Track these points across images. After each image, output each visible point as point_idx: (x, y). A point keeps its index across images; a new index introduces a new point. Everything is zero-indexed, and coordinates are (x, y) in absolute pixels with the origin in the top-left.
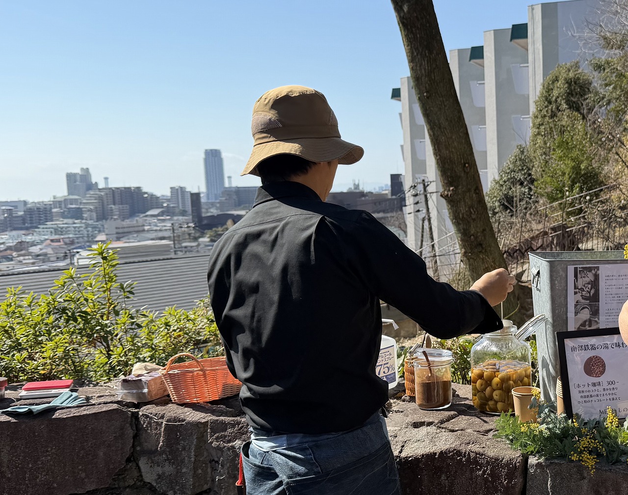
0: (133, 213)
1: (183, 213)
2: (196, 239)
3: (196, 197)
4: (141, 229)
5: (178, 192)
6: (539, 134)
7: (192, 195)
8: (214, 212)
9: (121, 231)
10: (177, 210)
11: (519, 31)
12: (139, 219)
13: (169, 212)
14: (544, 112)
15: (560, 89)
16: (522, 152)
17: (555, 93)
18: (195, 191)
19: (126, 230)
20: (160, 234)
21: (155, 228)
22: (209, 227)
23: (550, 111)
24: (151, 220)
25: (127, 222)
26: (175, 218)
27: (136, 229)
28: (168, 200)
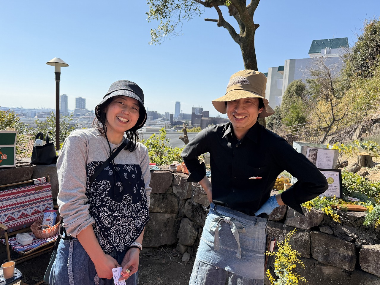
0: (154, 119)
1: (168, 120)
2: (170, 128)
3: (172, 116)
4: (156, 123)
5: (167, 114)
6: (285, 103)
7: (171, 115)
8: (176, 120)
9: (150, 124)
10: (166, 119)
11: (281, 68)
12: (155, 121)
13: (164, 119)
14: (287, 96)
15: (294, 88)
16: (278, 109)
17: (292, 89)
18: (172, 114)
19: (151, 124)
20: (161, 126)
21: (159, 124)
22: (175, 125)
23: (289, 95)
24: (158, 121)
25: (152, 121)
26: (165, 121)
27: (154, 123)
28: (164, 116)
